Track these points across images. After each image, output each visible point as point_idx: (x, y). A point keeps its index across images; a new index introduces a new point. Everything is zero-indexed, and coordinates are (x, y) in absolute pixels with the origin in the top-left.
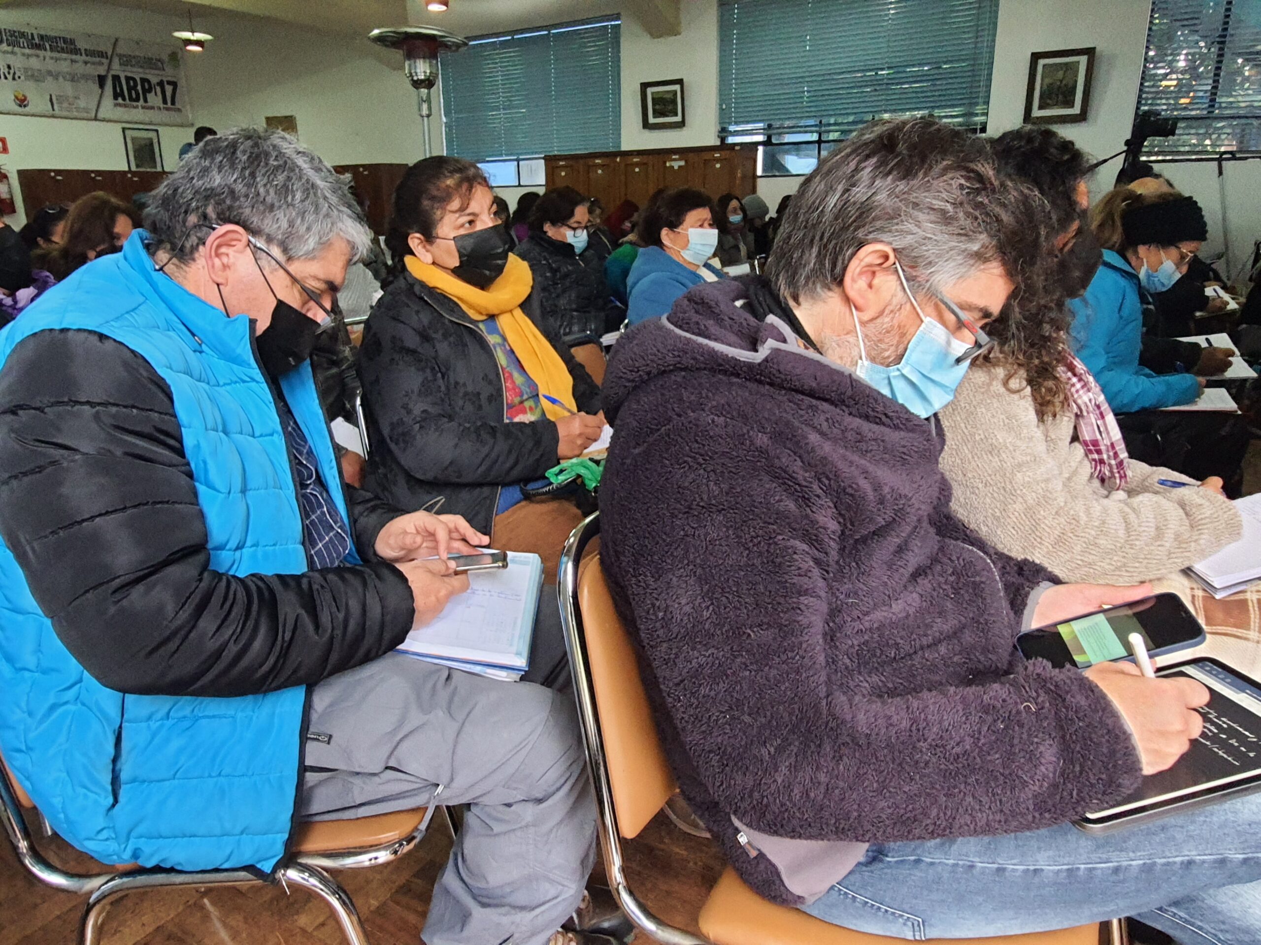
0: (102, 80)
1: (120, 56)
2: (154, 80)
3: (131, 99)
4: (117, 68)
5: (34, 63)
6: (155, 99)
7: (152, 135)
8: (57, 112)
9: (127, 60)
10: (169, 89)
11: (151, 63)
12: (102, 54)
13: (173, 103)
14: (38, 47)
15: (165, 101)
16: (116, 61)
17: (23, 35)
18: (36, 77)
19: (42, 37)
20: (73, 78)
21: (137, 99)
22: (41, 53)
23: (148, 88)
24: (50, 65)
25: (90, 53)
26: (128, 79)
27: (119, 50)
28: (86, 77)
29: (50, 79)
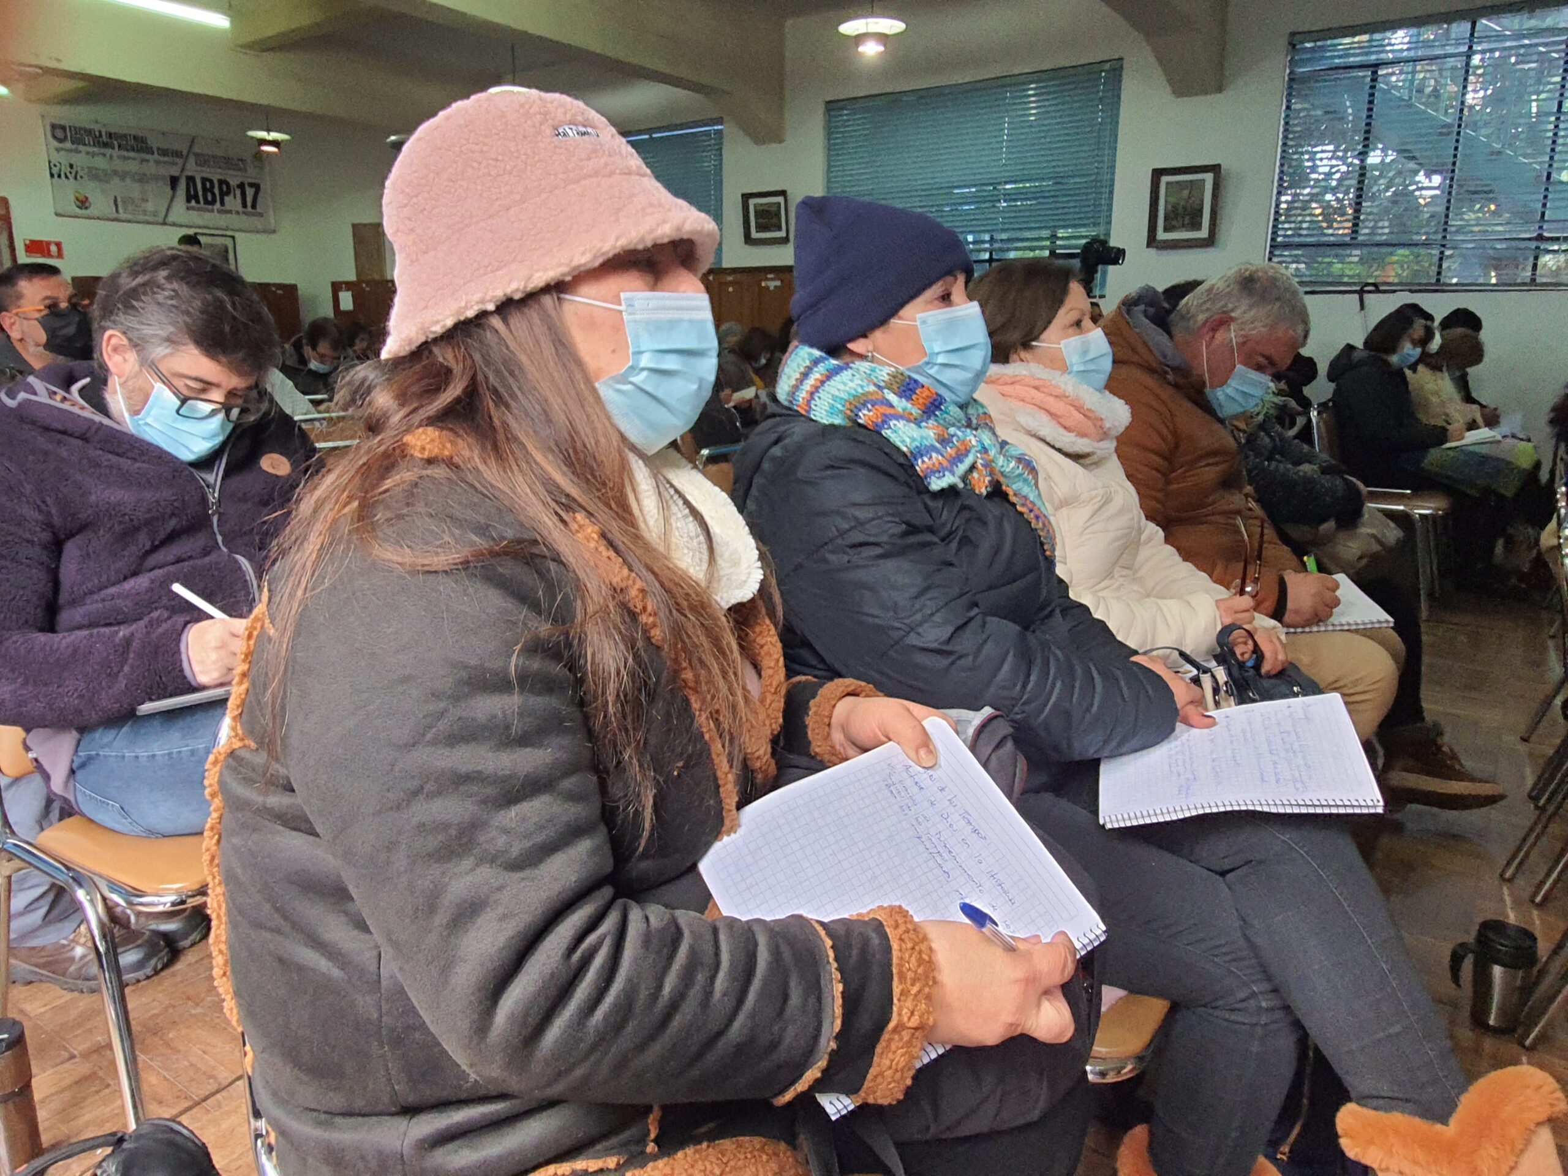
0: (174, 182)
1: (197, 155)
2: (233, 182)
3: (206, 202)
4: (192, 169)
5: (101, 163)
6: (233, 202)
7: (228, 242)
8: (122, 216)
9: (203, 160)
10: (250, 192)
11: (228, 162)
12: (177, 154)
13: (254, 206)
14: (106, 145)
15: (244, 205)
16: (192, 162)
17: (89, 132)
18: (100, 177)
19: (110, 135)
20: (142, 179)
22: (109, 151)
23: (226, 189)
24: (118, 164)
25: (164, 152)
26: (204, 180)
27: (196, 149)
28: (156, 178)
29: (116, 180)
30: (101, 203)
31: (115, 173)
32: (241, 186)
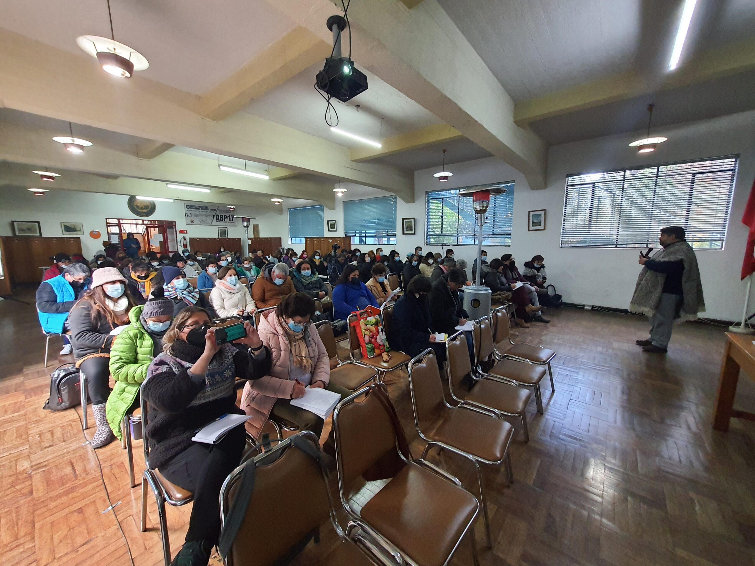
0: (214, 216)
1: (219, 210)
2: (227, 216)
3: (221, 220)
4: (218, 213)
5: (197, 213)
6: (227, 220)
7: (226, 229)
8: (201, 224)
9: (220, 211)
10: (231, 218)
11: (227, 211)
12: (215, 210)
13: (232, 220)
14: (198, 209)
15: (230, 220)
16: (218, 211)
17: (195, 206)
18: (196, 216)
19: (199, 207)
20: (206, 216)
21: (223, 220)
22: (199, 210)
23: (226, 217)
24: (201, 213)
25: (212, 210)
26: (220, 215)
27: (219, 209)
28: (209, 215)
29: (200, 216)
30: (196, 221)
31: (200, 215)
32: (229, 216)
